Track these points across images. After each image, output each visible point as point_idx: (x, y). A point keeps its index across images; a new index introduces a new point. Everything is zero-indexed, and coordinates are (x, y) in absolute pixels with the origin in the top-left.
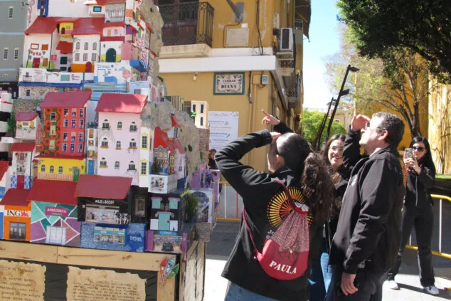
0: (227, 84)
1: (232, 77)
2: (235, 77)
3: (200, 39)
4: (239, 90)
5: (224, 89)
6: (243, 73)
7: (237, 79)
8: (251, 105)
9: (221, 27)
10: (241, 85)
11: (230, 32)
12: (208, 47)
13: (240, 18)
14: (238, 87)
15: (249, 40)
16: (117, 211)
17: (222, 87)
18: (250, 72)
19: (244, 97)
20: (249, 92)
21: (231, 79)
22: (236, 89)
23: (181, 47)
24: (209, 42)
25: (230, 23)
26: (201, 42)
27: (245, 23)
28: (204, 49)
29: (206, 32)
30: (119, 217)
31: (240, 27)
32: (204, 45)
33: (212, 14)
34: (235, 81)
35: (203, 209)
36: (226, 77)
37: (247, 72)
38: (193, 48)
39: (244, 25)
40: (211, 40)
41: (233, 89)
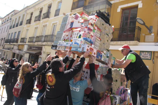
0: (145, 55)
1: (147, 53)
2: (148, 53)
3: (135, 39)
4: (149, 58)
5: (143, 57)
6: (151, 52)
7: (149, 54)
8: (154, 64)
9: (144, 35)
10: (150, 56)
11: (147, 37)
12: (138, 42)
13: (151, 31)
14: (149, 57)
15: (154, 40)
16: (86, 97)
17: (143, 56)
18: (154, 52)
19: (151, 61)
20: (153, 59)
21: (146, 54)
22: (148, 58)
23: (128, 42)
24: (139, 40)
25: (147, 33)
26: (135, 40)
27: (153, 33)
28: (136, 43)
29: (137, 37)
30: (87, 99)
31: (151, 35)
32: (136, 41)
33: (140, 30)
34: (148, 55)
35: (115, 102)
36: (144, 53)
37: (153, 51)
38: (132, 42)
39: (153, 34)
40: (140, 39)
41: (147, 57)
